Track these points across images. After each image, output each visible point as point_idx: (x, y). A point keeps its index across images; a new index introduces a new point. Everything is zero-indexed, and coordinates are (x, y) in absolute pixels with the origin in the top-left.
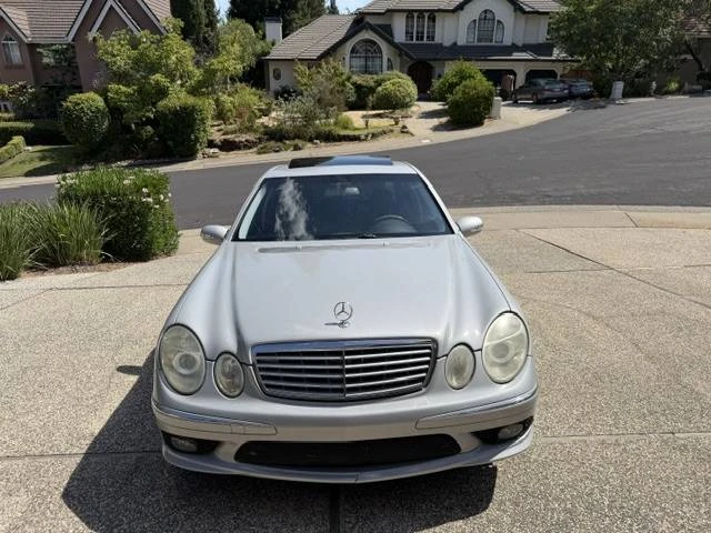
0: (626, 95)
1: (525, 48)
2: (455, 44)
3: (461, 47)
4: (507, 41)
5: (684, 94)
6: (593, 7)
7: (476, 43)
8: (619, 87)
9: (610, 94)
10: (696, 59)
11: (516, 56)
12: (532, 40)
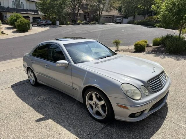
0: (60, 24)
1: (31, 11)
2: (9, 7)
3: (11, 8)
4: (25, 8)
5: (71, 24)
6: (48, 2)
7: (15, 8)
8: (58, 22)
9: (56, 24)
10: (70, 17)
11: (29, 12)
12: (32, 9)
